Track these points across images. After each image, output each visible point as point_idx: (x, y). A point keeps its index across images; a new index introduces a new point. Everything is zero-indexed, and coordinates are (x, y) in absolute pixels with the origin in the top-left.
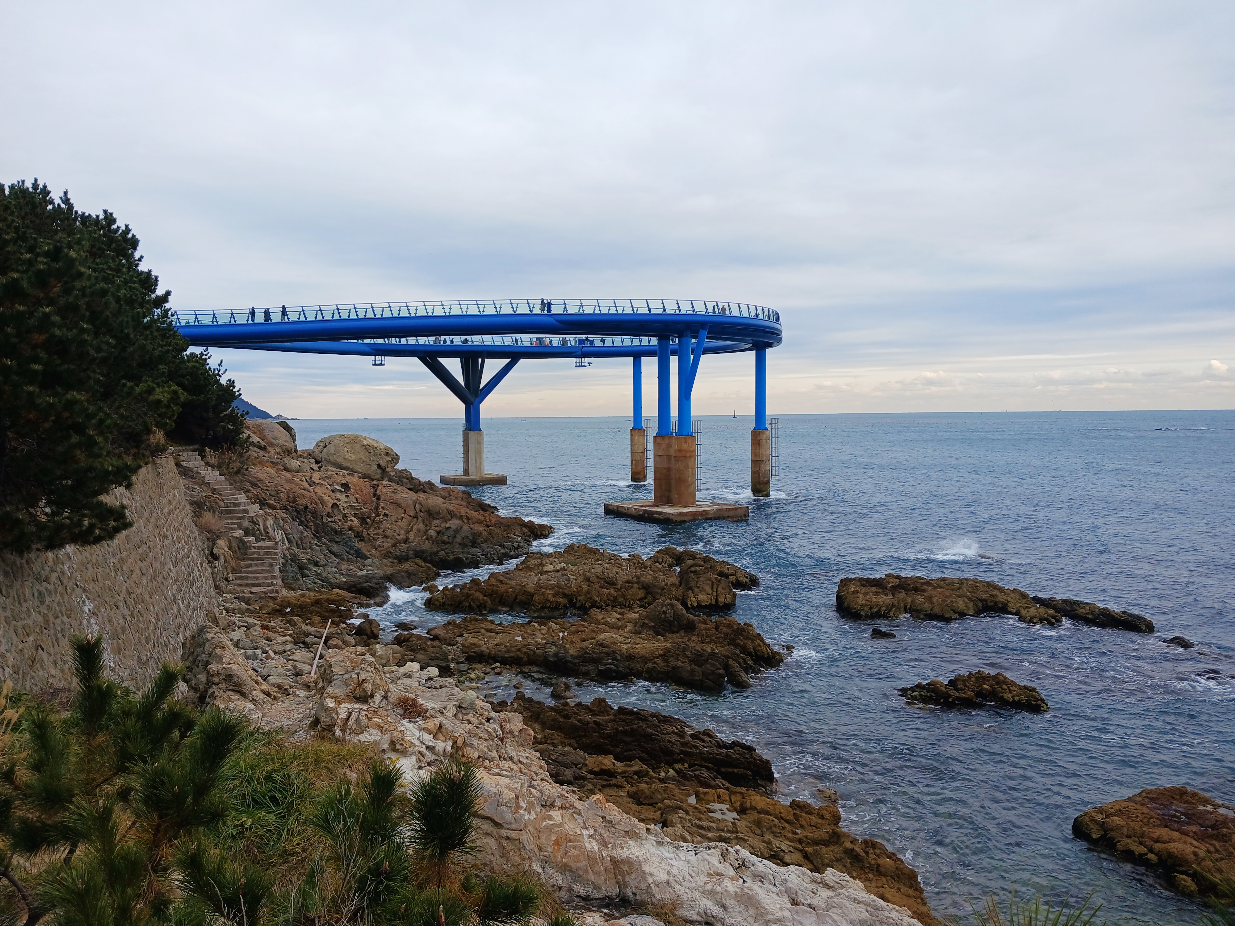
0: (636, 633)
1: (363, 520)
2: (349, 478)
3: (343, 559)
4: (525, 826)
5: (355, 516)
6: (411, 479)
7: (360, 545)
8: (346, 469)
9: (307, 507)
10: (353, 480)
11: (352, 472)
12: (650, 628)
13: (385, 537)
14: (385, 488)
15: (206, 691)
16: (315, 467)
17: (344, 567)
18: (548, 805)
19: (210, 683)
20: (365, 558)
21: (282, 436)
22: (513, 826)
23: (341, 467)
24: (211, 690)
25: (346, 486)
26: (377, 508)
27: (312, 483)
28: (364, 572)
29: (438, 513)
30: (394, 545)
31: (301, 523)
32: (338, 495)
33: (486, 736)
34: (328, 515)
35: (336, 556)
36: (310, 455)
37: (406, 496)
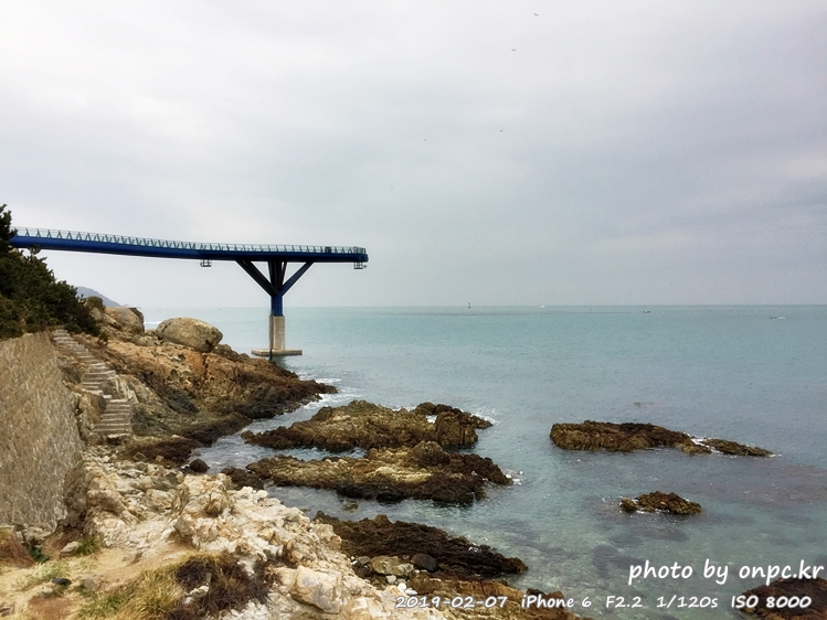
0: (406, 466)
1: (195, 382)
2: (184, 351)
3: (180, 413)
4: (341, 611)
5: (189, 379)
6: (230, 352)
7: (192, 401)
8: (182, 344)
9: (152, 373)
10: (188, 352)
11: (186, 346)
12: (416, 462)
13: (212, 395)
14: (212, 358)
15: (85, 511)
16: (158, 342)
17: (180, 419)
18: (356, 593)
19: (89, 505)
20: (198, 411)
21: (133, 319)
22: (332, 611)
23: (177, 342)
24: (90, 511)
25: (181, 356)
26: (205, 374)
27: (156, 355)
28: (196, 422)
29: (252, 377)
30: (218, 402)
31: (148, 385)
32: (176, 364)
33: (308, 542)
34: (168, 379)
35: (175, 410)
36: (154, 333)
37: (226, 365)
